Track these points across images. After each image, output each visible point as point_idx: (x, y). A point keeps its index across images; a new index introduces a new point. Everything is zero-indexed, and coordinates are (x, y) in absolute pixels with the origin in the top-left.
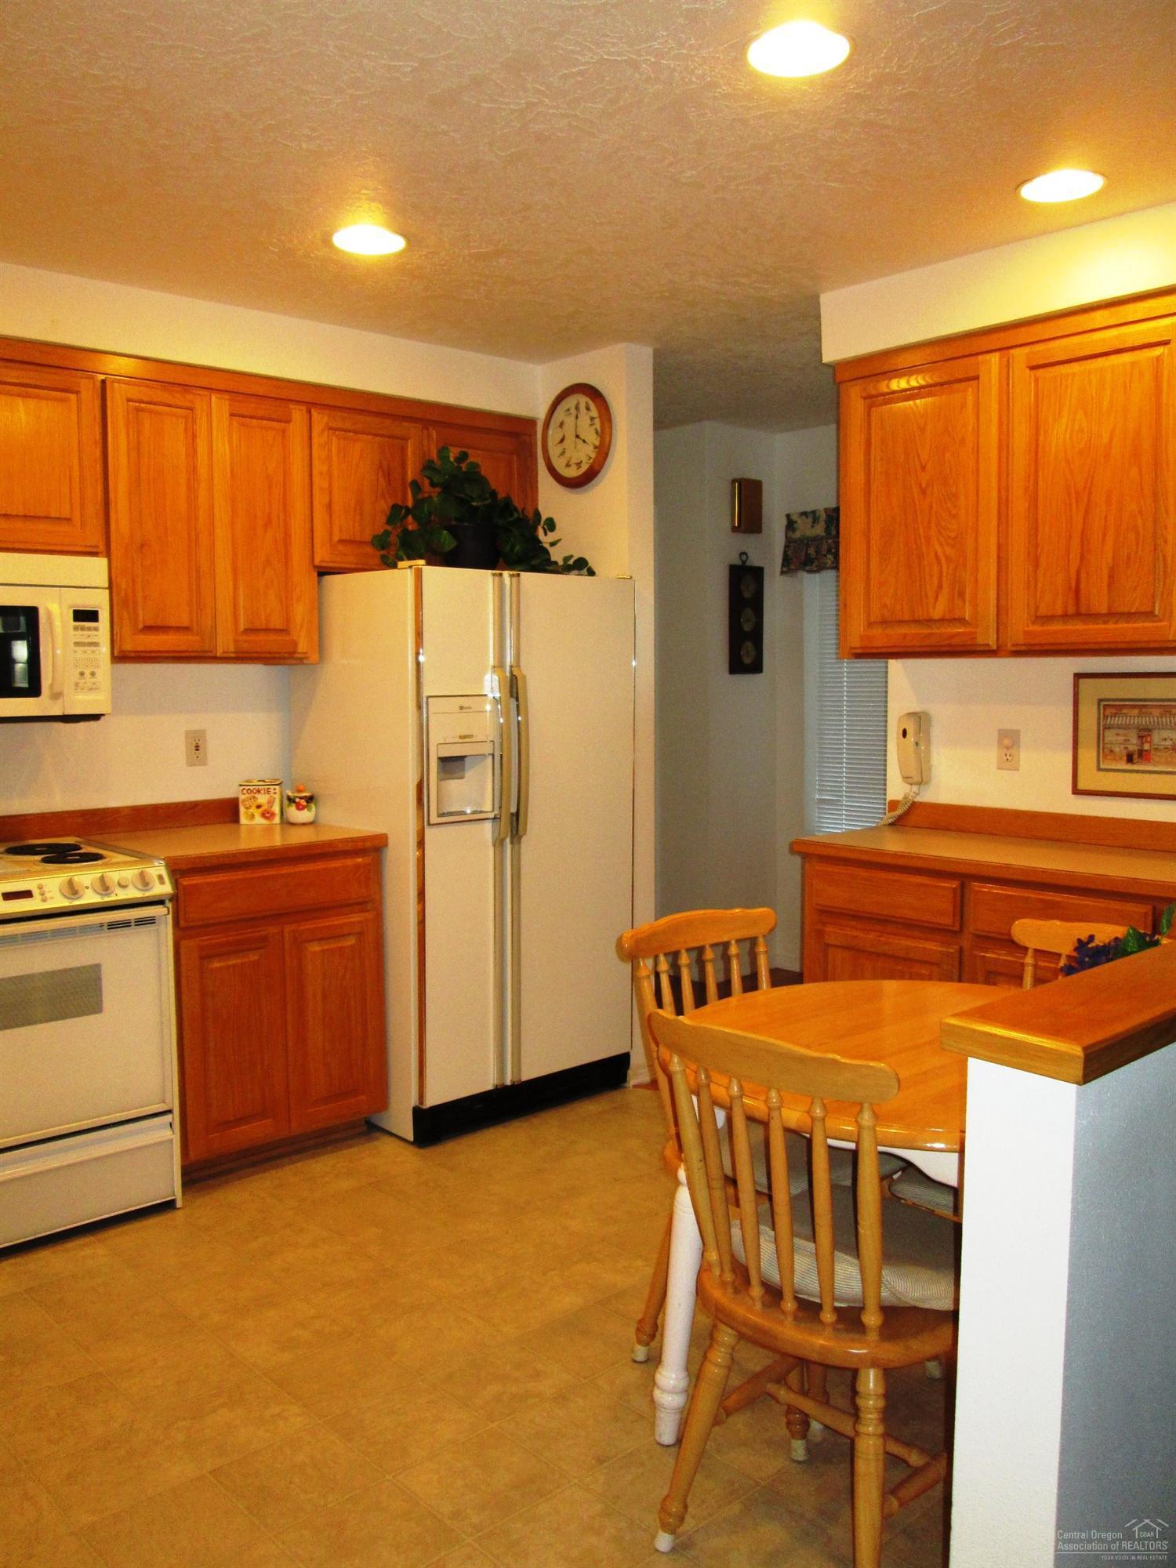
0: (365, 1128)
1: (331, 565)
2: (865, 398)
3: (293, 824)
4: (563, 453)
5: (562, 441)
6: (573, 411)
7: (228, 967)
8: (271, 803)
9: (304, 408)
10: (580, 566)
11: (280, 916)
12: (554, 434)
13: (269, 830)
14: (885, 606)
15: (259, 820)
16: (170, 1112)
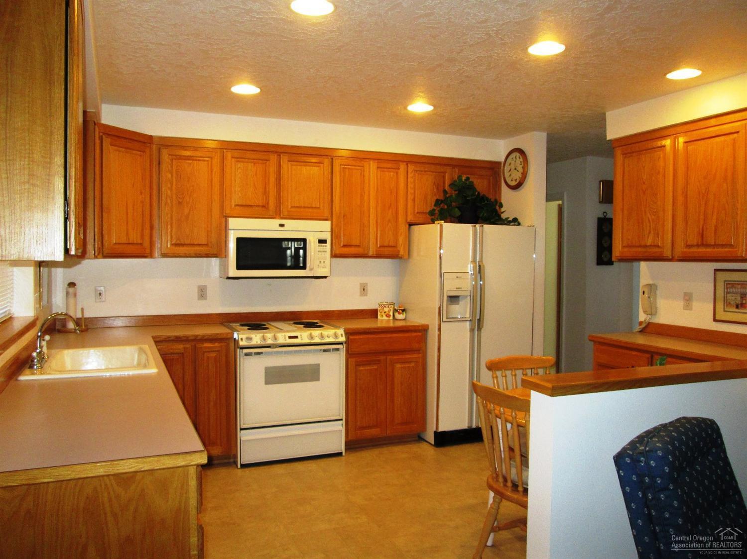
0: (417, 439)
1: (413, 222)
2: (623, 154)
3: (397, 320)
4: (510, 175)
5: (510, 171)
6: (514, 159)
7: (366, 370)
8: (389, 311)
9: (405, 164)
10: (515, 221)
11: (386, 353)
12: (507, 168)
13: (388, 321)
14: (629, 239)
15: (385, 318)
16: (341, 420)
